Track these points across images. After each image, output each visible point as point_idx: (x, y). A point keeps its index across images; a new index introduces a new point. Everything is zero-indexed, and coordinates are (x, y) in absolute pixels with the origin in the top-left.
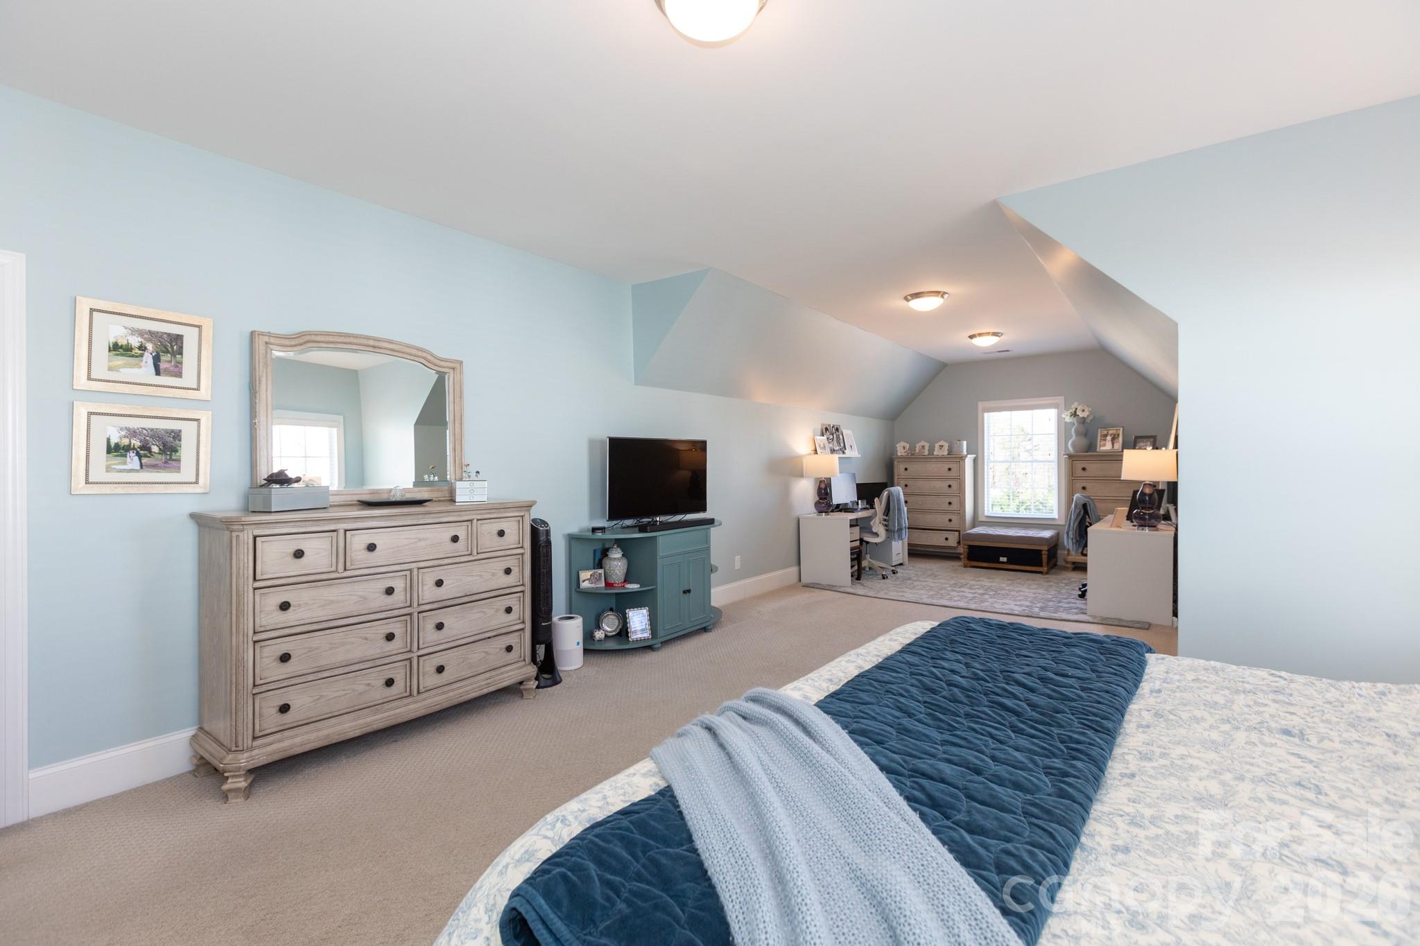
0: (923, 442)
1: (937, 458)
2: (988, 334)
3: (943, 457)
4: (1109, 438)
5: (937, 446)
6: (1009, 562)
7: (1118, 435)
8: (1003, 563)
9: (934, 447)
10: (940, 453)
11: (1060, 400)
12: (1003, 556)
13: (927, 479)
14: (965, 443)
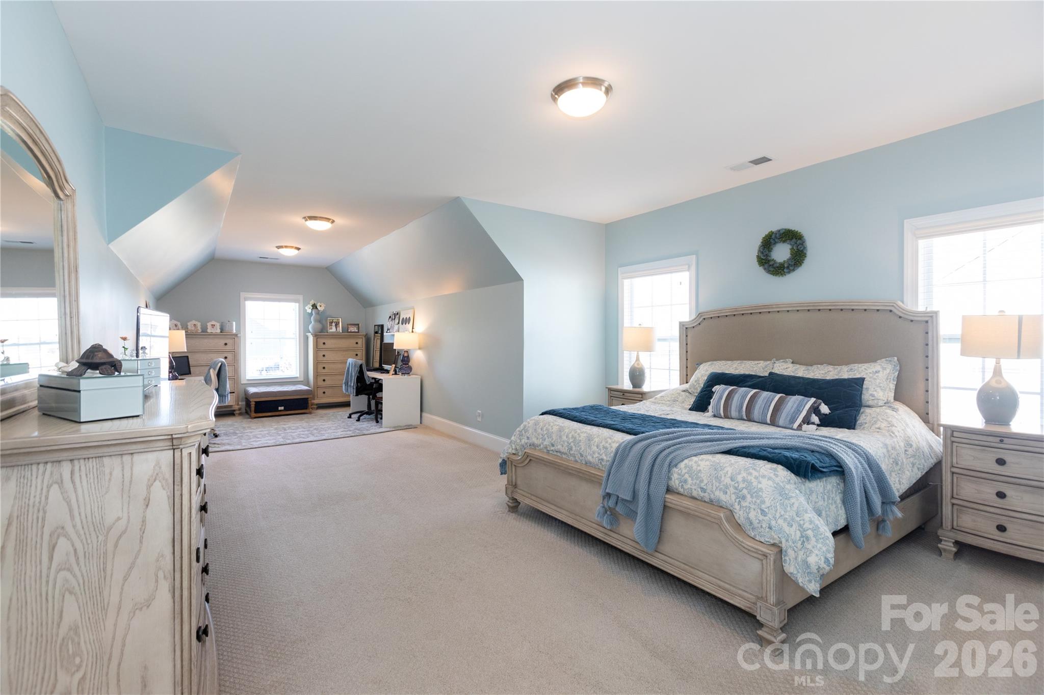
0: (194, 321)
1: (211, 334)
2: (292, 247)
3: (216, 335)
4: (334, 324)
5: (209, 325)
6: (285, 410)
7: (339, 323)
8: (281, 411)
9: (207, 326)
10: (214, 331)
11: (301, 297)
12: (280, 406)
13: (206, 352)
14: (234, 323)
